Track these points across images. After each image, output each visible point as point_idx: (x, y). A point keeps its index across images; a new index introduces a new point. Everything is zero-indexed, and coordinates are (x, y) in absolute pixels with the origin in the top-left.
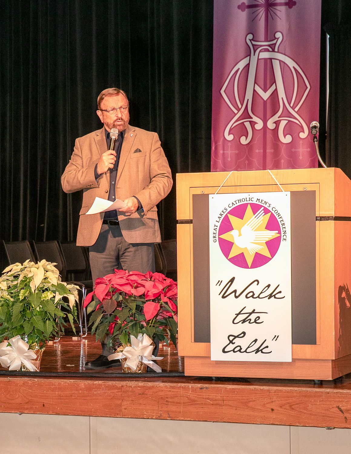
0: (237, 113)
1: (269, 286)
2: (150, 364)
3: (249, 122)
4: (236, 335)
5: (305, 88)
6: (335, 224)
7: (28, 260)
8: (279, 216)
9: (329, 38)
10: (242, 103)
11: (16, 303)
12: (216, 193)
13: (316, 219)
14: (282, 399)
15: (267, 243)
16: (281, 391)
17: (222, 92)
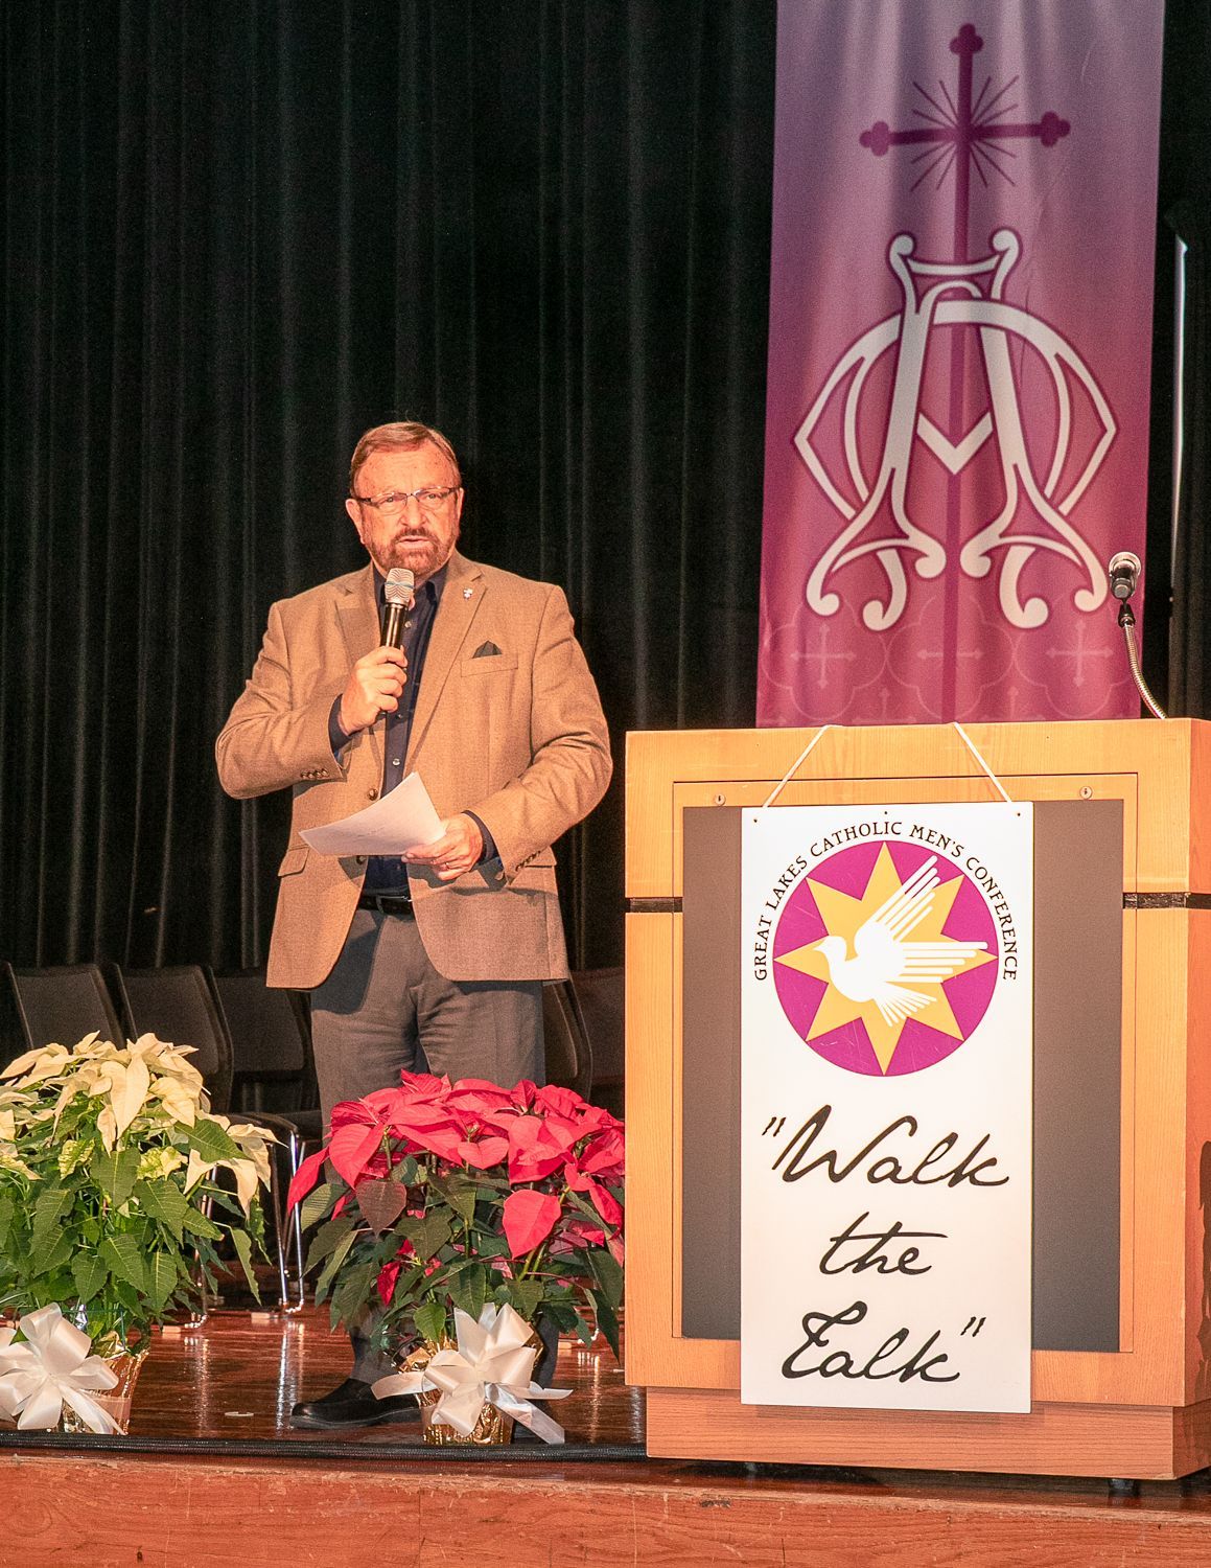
0: (855, 517)
1: (951, 1139)
2: (522, 1413)
3: (894, 552)
4: (833, 1315)
5: (1100, 430)
6: (1191, 919)
7: (93, 1035)
8: (990, 889)
9: (1187, 254)
10: (871, 482)
11: (47, 1188)
12: (767, 804)
13: (1124, 901)
14: (996, 1545)
15: (950, 986)
16: (990, 1516)
17: (801, 440)
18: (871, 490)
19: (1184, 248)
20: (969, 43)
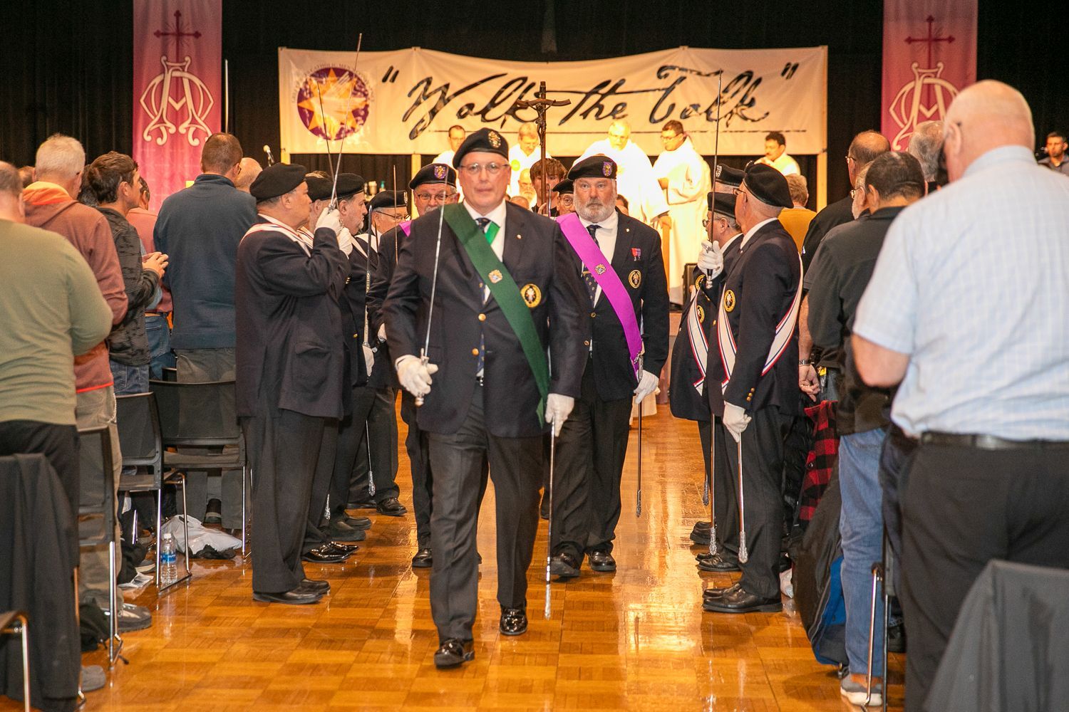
0: (154, 119)
3: (164, 127)
5: (210, 102)
17: (142, 101)
18: (158, 112)
19: (227, 62)
20: (178, 14)
